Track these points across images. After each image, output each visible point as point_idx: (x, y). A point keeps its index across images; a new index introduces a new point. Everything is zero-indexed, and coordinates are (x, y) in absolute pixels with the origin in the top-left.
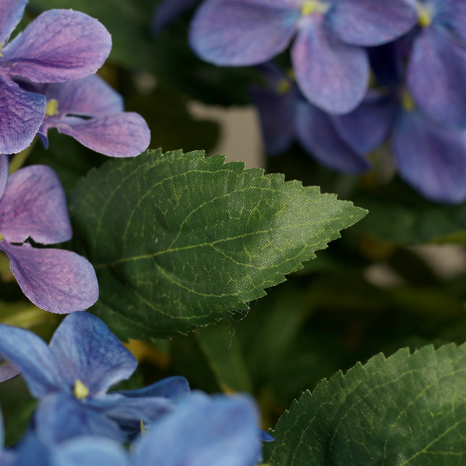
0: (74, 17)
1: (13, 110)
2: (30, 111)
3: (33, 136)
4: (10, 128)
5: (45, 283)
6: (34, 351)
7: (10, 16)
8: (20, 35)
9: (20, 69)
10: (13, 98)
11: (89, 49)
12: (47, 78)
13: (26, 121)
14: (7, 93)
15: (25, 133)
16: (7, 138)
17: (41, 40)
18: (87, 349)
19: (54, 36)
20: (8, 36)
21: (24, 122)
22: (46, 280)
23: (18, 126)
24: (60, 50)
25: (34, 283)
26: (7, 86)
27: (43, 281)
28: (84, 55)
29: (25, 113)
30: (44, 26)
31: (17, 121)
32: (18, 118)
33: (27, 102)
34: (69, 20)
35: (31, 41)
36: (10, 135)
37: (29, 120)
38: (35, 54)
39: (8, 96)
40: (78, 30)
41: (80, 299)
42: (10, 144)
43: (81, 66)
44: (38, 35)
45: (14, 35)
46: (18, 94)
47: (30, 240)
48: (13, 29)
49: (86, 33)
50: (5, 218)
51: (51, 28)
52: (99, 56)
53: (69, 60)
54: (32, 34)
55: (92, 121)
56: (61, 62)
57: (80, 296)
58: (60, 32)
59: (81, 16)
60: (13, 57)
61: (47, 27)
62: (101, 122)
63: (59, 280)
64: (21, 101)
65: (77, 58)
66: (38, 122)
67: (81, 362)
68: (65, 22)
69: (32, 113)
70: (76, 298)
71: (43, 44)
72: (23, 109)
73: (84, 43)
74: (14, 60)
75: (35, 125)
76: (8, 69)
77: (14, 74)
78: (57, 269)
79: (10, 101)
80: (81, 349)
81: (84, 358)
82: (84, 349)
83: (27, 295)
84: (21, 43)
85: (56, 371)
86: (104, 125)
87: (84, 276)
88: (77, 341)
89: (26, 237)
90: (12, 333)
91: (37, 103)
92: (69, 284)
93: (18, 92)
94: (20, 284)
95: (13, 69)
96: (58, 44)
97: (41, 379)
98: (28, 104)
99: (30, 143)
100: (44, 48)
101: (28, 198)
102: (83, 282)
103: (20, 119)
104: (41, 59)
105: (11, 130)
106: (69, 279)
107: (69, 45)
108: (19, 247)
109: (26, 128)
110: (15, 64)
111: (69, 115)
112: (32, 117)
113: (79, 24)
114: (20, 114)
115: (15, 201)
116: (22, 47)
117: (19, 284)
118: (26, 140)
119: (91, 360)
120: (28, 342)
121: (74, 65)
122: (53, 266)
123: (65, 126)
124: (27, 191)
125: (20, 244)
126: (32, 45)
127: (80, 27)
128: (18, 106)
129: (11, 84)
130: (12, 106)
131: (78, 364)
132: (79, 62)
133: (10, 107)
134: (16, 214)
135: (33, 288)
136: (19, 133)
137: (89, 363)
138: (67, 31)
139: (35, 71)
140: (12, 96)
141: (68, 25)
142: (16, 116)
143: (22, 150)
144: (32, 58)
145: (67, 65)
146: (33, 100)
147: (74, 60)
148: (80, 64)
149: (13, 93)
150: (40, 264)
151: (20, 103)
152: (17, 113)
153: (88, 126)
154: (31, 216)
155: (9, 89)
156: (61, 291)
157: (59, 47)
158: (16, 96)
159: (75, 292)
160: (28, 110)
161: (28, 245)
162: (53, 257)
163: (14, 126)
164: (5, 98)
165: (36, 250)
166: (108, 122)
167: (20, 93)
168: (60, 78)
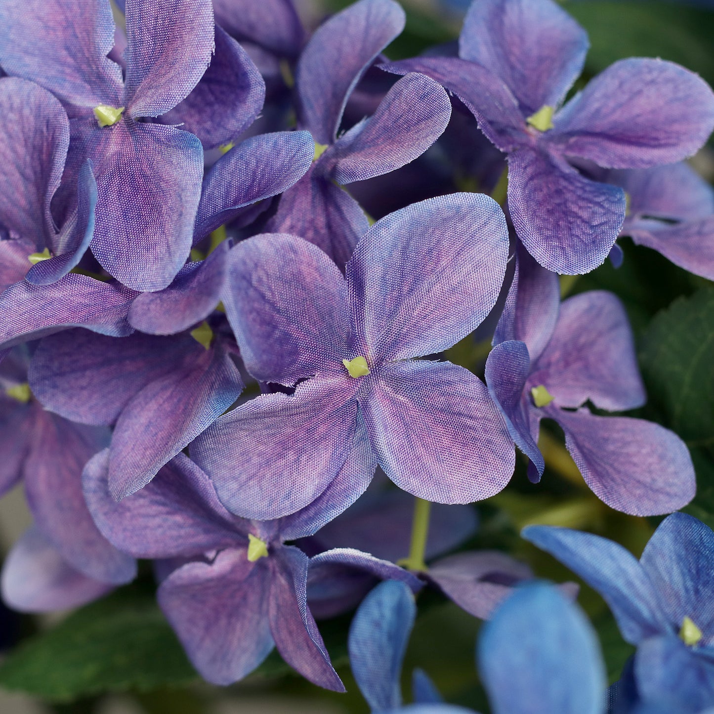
0: (662, 70)
1: (575, 209)
2: (601, 210)
3: (608, 249)
4: (572, 235)
5: (615, 469)
6: (622, 572)
7: (563, 66)
8: (578, 96)
9: (581, 148)
10: (572, 191)
11: (684, 118)
12: (623, 160)
13: (596, 226)
14: (564, 183)
15: (595, 243)
16: (568, 250)
17: (612, 104)
18: (694, 571)
19: (631, 99)
20: (561, 97)
21: (592, 227)
22: (616, 465)
23: (584, 233)
24: (640, 120)
25: (599, 469)
26: (561, 172)
27: (611, 465)
28: (676, 127)
29: (594, 213)
30: (616, 82)
31: (583, 226)
32: (583, 221)
33: (596, 196)
34: (655, 74)
35: (596, 105)
36: (573, 247)
37: (601, 224)
38: (601, 124)
39: (565, 187)
40: (667, 90)
41: (668, 494)
42: (573, 259)
43: (674, 145)
44: (606, 96)
45: (570, 95)
46: (579, 185)
47: (589, 404)
48: (568, 86)
49: (681, 94)
50: (552, 370)
51: (626, 87)
52: (699, 130)
53: (654, 135)
54: (598, 95)
55: (681, 226)
56: (643, 137)
57: (668, 489)
58: (640, 92)
59: (673, 68)
60: (569, 128)
61: (621, 85)
62: (695, 229)
63: (635, 465)
64: (586, 195)
65: (666, 132)
66: (614, 228)
67: (687, 590)
68: (648, 77)
69: (605, 214)
70: (662, 493)
71: (614, 110)
72: (590, 208)
73: (677, 110)
74: (571, 134)
75: (610, 232)
76: (561, 147)
77: (572, 154)
78: (632, 449)
79: (568, 196)
80: (686, 571)
81: (690, 584)
82: (690, 571)
83: (592, 487)
84: (581, 107)
85: (653, 603)
86: (700, 233)
87: (673, 461)
88: (680, 558)
89: (583, 399)
90: (589, 544)
91: (612, 199)
92: (650, 472)
93: (579, 181)
94: (582, 470)
95: (570, 147)
96: (636, 111)
97: (634, 615)
98: (597, 200)
99: (604, 259)
100: (617, 116)
101: (583, 340)
102: (671, 469)
103: (586, 222)
104: (612, 133)
105: (575, 239)
106: (650, 464)
107: (653, 112)
108: (573, 415)
109: (596, 237)
110: (573, 140)
111: (646, 217)
112: (604, 219)
113: (668, 81)
114: (585, 215)
115: (565, 345)
116: (583, 115)
117: (580, 470)
118: (597, 254)
119: (700, 587)
120: (612, 558)
121: (663, 142)
122: (626, 444)
123: (645, 234)
124: (582, 329)
125: (574, 410)
126: (598, 111)
127: (670, 86)
128: (581, 203)
129: (567, 170)
130: (573, 203)
131: (682, 593)
132: (669, 138)
133: (569, 204)
134: (567, 364)
135: (600, 475)
136: (586, 244)
137: (697, 592)
138: (651, 91)
139: (604, 151)
140: (571, 188)
141: (653, 82)
142: (580, 217)
143: (592, 270)
144: (598, 130)
145: (653, 143)
146: (604, 194)
147: (661, 135)
148: (672, 141)
149: (571, 183)
150: (606, 440)
151: (584, 199)
152: (580, 213)
153: (675, 234)
154: (587, 367)
155: (566, 177)
156: (639, 482)
157: (638, 116)
158: (577, 187)
159: (660, 483)
160: (597, 209)
161: (586, 411)
162: (624, 430)
163: (577, 232)
164: (561, 190)
165: (598, 419)
166: (706, 229)
167: (582, 183)
168: (642, 161)
